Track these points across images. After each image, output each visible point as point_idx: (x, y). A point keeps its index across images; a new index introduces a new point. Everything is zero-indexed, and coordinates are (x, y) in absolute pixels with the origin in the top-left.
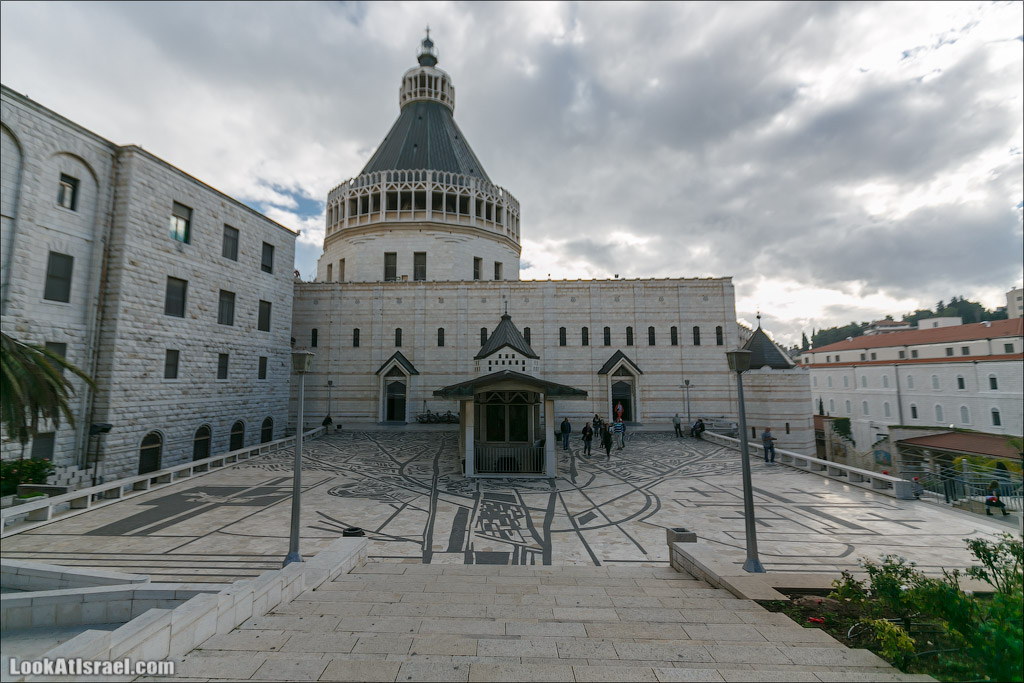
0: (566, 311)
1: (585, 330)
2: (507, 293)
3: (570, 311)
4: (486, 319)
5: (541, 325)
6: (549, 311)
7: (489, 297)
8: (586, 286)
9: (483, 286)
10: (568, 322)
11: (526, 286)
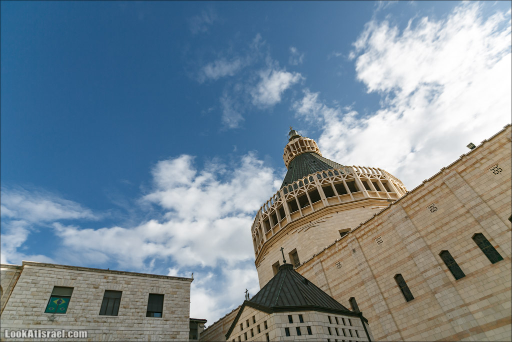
0: (432, 228)
1: (479, 239)
2: (356, 245)
3: (438, 225)
4: (350, 286)
5: (411, 262)
6: (410, 240)
7: (342, 259)
8: (438, 183)
9: (333, 251)
10: (445, 240)
11: (372, 227)
